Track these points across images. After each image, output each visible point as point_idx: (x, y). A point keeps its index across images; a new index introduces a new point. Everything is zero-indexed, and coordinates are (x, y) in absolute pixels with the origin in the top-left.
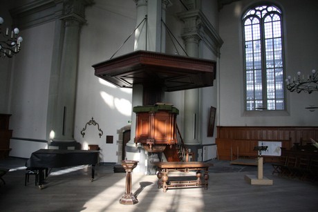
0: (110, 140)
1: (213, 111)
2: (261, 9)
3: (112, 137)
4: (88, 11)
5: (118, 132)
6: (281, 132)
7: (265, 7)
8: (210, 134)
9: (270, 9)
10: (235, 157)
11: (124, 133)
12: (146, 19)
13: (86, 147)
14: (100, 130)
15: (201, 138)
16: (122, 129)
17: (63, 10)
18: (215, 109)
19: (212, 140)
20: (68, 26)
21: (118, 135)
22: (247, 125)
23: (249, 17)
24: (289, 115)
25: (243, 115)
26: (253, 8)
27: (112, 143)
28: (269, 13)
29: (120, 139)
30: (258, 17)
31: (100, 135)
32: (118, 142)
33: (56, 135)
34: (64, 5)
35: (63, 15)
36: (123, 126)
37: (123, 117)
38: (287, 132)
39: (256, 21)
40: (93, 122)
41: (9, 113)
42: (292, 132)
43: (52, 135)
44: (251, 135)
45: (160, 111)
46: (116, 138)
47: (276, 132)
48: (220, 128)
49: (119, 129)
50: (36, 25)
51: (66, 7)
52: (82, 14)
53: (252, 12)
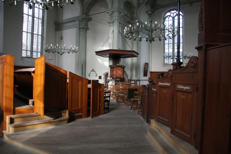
1: (147, 65)
2: (173, 12)
3: (101, 76)
4: (89, 23)
5: (104, 74)
7: (175, 11)
8: (145, 75)
11: (106, 75)
12: (113, 32)
14: (96, 74)
15: (139, 77)
17: (79, 24)
19: (146, 78)
20: (82, 31)
21: (103, 76)
23: (167, 16)
25: (163, 66)
26: (169, 11)
27: (101, 79)
31: (96, 76)
32: (103, 78)
34: (80, 22)
35: (79, 26)
39: (171, 18)
40: (93, 70)
45: (118, 67)
48: (151, 72)
50: (67, 29)
51: (81, 23)
52: (87, 25)
53: (168, 14)
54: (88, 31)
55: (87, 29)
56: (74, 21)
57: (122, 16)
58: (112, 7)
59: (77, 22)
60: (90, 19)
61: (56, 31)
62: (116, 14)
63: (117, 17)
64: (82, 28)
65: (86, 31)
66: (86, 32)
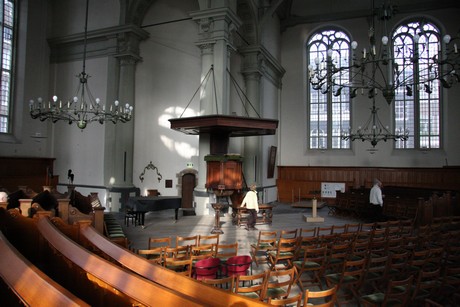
0: (169, 184)
1: (273, 150)
2: (328, 33)
3: (171, 181)
5: (178, 175)
6: (345, 173)
7: (333, 32)
8: (270, 175)
9: (338, 35)
10: (296, 199)
11: (183, 176)
12: (212, 69)
13: (145, 193)
14: (159, 174)
16: (181, 173)
17: (118, 47)
18: (276, 148)
19: (272, 182)
20: (124, 65)
21: (177, 179)
22: (310, 165)
23: (314, 42)
24: (354, 154)
25: (305, 155)
26: (320, 32)
27: (171, 187)
28: (337, 40)
29: (179, 183)
30: (325, 44)
31: (159, 179)
32: (177, 186)
33: (116, 181)
34: (119, 41)
35: (118, 52)
36: (181, 170)
37: (183, 159)
38: (351, 173)
39: (323, 47)
40: (151, 166)
41: (52, 157)
42: (357, 172)
43: (112, 181)
44: (314, 176)
45: (230, 160)
46: (175, 182)
47: (340, 172)
48: (281, 168)
49: (179, 172)
51: (121, 44)
52: (137, 51)
53: (318, 37)
54: (139, 67)
55: (138, 60)
56: (104, 38)
57: (233, 31)
58: (209, 6)
59: (112, 42)
60: (145, 37)
61: (52, 62)
62: (221, 25)
63: (222, 33)
64: (125, 58)
65: (135, 65)
66: (135, 69)
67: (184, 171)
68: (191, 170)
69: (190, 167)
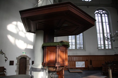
0: (12, 63)
3: (13, 61)
11: (20, 59)
14: (6, 57)
16: (19, 57)
21: (17, 60)
22: (70, 55)
24: (86, 51)
27: (13, 65)
29: (18, 62)
31: (6, 60)
32: (16, 64)
36: (20, 55)
37: (19, 50)
44: (71, 59)
46: (16, 62)
49: (18, 57)
67: (21, 56)
68: (24, 56)
69: (24, 54)
